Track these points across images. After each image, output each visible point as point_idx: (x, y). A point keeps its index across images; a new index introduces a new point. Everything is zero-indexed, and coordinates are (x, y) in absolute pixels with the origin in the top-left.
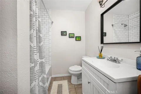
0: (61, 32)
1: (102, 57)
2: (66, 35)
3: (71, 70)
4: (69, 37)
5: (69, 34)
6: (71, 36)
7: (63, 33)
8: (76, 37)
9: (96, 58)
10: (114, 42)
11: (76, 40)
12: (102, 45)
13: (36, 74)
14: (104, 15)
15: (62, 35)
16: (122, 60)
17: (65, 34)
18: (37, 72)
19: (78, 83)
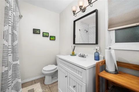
0: (33, 29)
1: (74, 54)
2: (40, 33)
3: (45, 71)
4: (43, 36)
5: (43, 33)
6: (45, 35)
7: (36, 31)
8: (50, 36)
9: (70, 56)
10: (80, 43)
11: (50, 40)
12: (74, 45)
13: (9, 80)
14: (76, 22)
15: (34, 33)
16: (87, 55)
17: (38, 32)
18: (10, 77)
19: (53, 82)
